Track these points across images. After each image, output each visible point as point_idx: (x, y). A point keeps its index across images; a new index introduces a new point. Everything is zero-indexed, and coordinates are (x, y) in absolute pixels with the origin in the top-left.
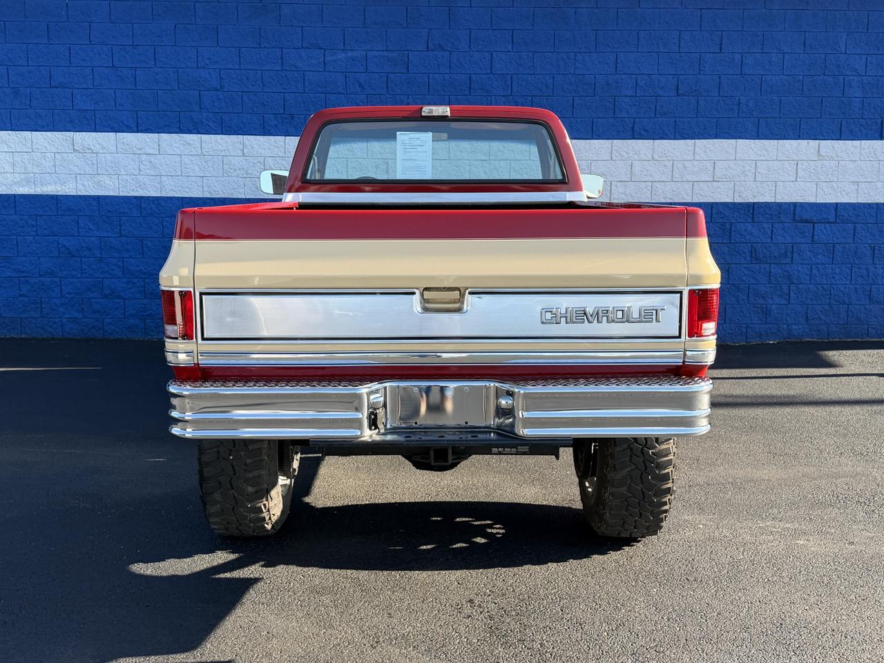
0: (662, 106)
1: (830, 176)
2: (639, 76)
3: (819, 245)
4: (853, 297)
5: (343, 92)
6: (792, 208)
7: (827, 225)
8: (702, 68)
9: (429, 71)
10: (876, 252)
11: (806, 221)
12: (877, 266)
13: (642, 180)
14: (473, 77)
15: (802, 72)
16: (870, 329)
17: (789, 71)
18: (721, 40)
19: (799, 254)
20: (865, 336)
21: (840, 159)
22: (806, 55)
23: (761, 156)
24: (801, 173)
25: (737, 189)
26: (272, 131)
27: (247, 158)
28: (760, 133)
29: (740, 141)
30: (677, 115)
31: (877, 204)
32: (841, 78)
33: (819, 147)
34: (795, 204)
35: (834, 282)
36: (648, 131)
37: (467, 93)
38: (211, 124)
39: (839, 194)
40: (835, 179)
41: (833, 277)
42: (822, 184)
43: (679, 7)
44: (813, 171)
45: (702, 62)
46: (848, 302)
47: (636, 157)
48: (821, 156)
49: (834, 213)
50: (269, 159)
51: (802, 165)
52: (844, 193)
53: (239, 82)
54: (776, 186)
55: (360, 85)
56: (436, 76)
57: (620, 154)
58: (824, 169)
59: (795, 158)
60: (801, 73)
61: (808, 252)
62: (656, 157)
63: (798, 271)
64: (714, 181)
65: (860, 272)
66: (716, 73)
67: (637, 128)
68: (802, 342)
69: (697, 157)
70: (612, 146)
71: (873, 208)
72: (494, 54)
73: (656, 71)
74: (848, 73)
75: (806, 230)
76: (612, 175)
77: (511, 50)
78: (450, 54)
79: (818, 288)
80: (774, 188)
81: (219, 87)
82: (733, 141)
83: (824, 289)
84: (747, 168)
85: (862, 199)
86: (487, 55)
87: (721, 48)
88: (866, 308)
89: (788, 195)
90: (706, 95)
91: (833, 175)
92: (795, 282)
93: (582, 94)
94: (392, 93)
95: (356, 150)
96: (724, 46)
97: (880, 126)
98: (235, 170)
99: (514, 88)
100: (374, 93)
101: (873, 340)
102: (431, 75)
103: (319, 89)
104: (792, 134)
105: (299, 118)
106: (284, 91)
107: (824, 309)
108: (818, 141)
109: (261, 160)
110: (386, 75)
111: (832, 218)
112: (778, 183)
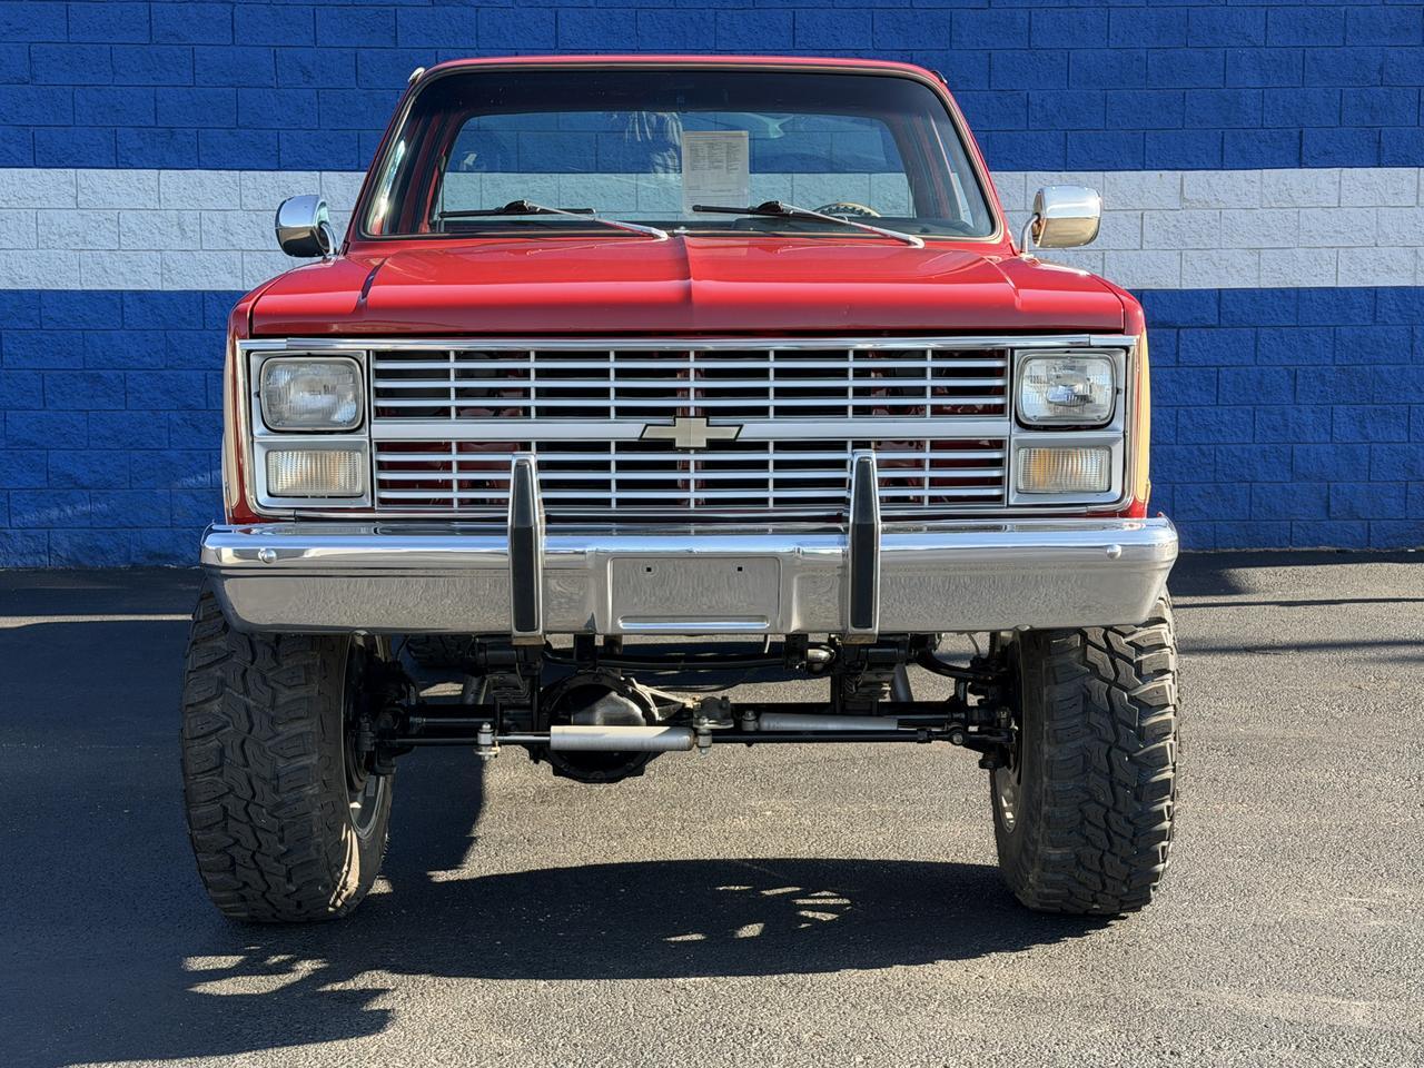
1: (1204, 238)
3: (1191, 370)
4: (1259, 468)
5: (271, 83)
7: (1203, 331)
8: (954, 38)
10: (1300, 380)
11: (1164, 325)
12: (1302, 408)
16: (1294, 529)
17: (1119, 40)
20: (1285, 542)
21: (1223, 205)
22: (1151, 10)
24: (1149, 234)
26: (134, 161)
27: (84, 212)
28: (1069, 160)
29: (1031, 174)
31: (1298, 290)
32: (1220, 52)
33: (1182, 185)
35: (1222, 440)
38: (12, 148)
39: (1223, 272)
40: (1216, 245)
41: (1219, 431)
42: (1190, 253)
44: (1172, 229)
45: (955, 26)
46: (1250, 479)
48: (1186, 200)
49: (1214, 306)
50: (128, 214)
51: (1151, 217)
52: (1233, 271)
53: (66, 67)
54: (1103, 260)
55: (305, 71)
57: (809, 202)
58: (1193, 225)
59: (1137, 205)
61: (1169, 385)
65: (1270, 420)
66: (982, 46)
71: (1289, 297)
72: (562, 13)
73: (870, 44)
74: (1233, 43)
75: (1163, 341)
78: (477, 11)
79: (1191, 453)
81: (26, 76)
82: (1019, 175)
83: (1203, 454)
85: (1267, 283)
86: (549, 15)
88: (1284, 489)
89: (1126, 275)
91: (1210, 236)
94: (366, 85)
97: (1298, 141)
98: (61, 236)
100: (331, 85)
101: (1301, 549)
102: (440, 52)
103: (224, 80)
104: (1129, 161)
105: (186, 134)
106: (153, 83)
107: (1204, 491)
108: (1179, 173)
109: (113, 215)
110: (353, 51)
111: (1212, 319)
112: (1107, 253)
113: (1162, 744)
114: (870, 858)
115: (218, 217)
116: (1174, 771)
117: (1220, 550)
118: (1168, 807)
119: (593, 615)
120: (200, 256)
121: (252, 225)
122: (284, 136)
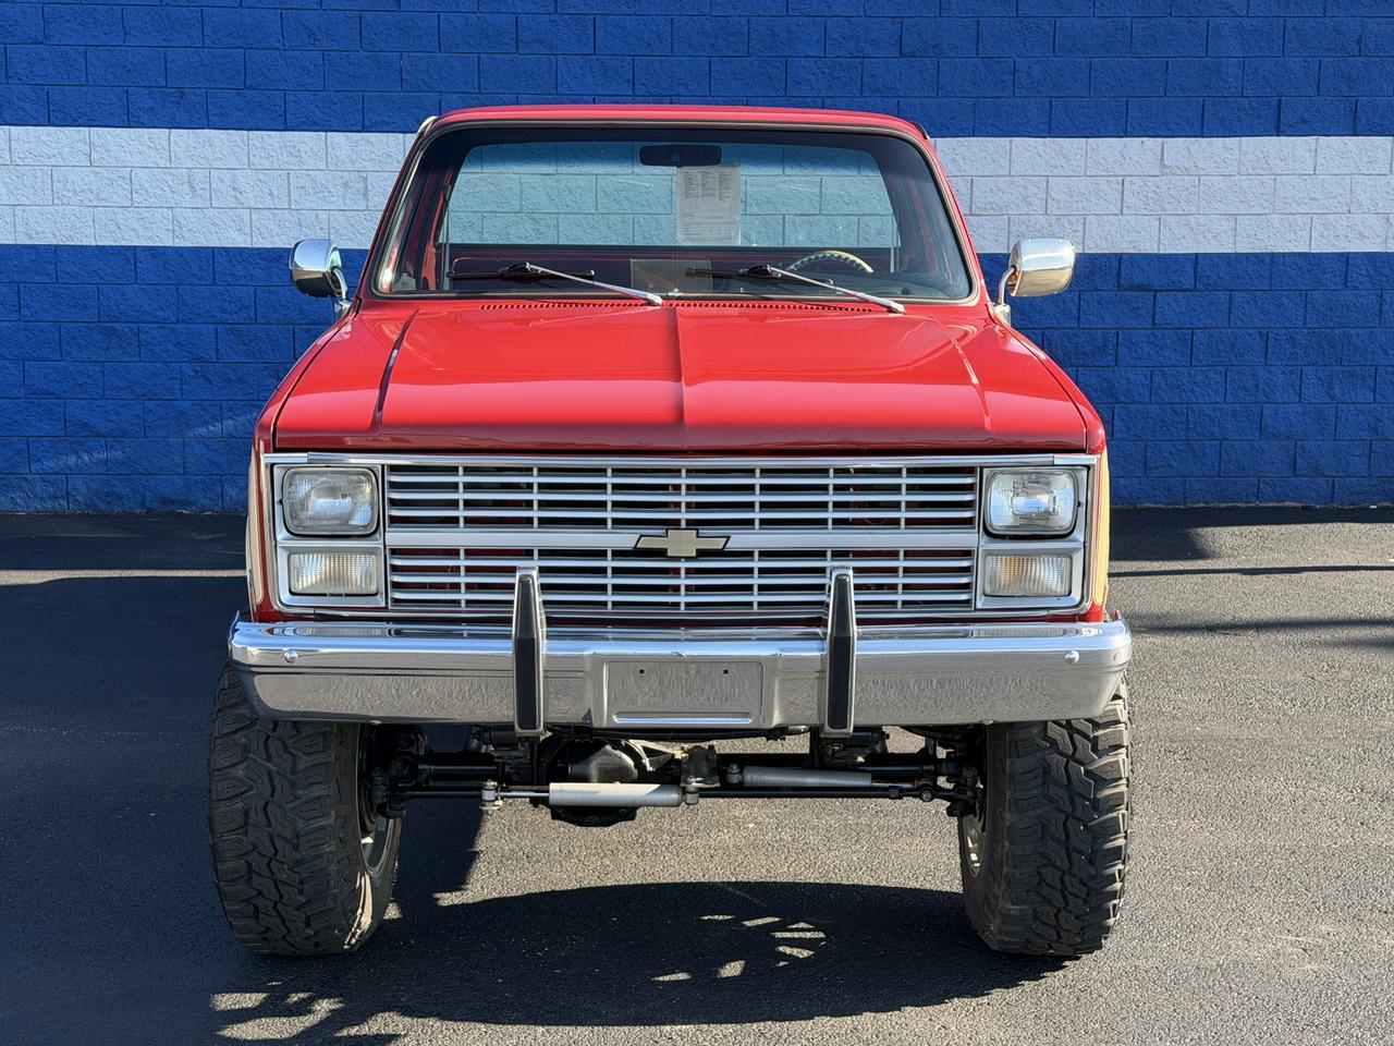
0: (872, 76)
1: (1183, 204)
2: (829, 21)
3: (1166, 332)
4: (1229, 426)
5: (278, 45)
7: (1180, 295)
8: (944, 5)
9: (439, 8)
10: (1271, 343)
11: (1141, 288)
12: (1273, 369)
14: (523, 20)
15: (1130, 10)
16: (1261, 485)
17: (1105, 9)
19: (1129, 349)
20: (1252, 498)
21: (1202, 172)
23: (1056, 167)
24: (1129, 199)
25: (1013, 229)
26: (145, 120)
27: (98, 170)
28: (1053, 126)
29: (1016, 140)
31: (1272, 255)
32: (1203, 21)
33: (1162, 152)
34: (1119, 257)
35: (1194, 400)
38: (28, 106)
39: (1200, 237)
40: (1194, 210)
41: (1192, 391)
42: (1169, 218)
44: (1153, 195)
46: (1220, 437)
48: (1165, 166)
49: (1191, 271)
50: (140, 172)
51: (1132, 183)
52: (1210, 236)
53: (80, 28)
54: (1084, 224)
55: (311, 34)
56: (452, 17)
58: (1172, 191)
59: (1118, 170)
60: (1128, 13)
61: (1145, 346)
63: (1128, 379)
64: (971, 214)
65: (1242, 381)
66: (971, 14)
68: (1136, 509)
71: (1263, 262)
74: (1215, 13)
75: (1140, 304)
76: (784, 204)
79: (1164, 411)
80: (1081, 228)
81: (40, 36)
82: (1004, 141)
83: (1176, 413)
84: (1032, 190)
85: (1244, 247)
88: (1252, 447)
89: (1106, 239)
90: (953, 54)
91: (1188, 202)
92: (1123, 399)
93: (726, 52)
94: (370, 47)
95: (303, 155)
97: (1276, 110)
98: (75, 193)
99: (599, 40)
100: (336, 48)
101: (1267, 505)
102: (442, 15)
103: (232, 41)
104: (1111, 128)
105: (195, 94)
106: (164, 44)
107: (1176, 448)
108: (1160, 140)
109: (125, 172)
110: (357, 14)
111: (1188, 282)
112: (1087, 217)
113: (1115, 814)
114: (845, 882)
115: (227, 176)
116: (1126, 838)
117: (1190, 505)
118: (1120, 871)
119: (589, 710)
120: (210, 213)
121: (259, 184)
122: (290, 97)
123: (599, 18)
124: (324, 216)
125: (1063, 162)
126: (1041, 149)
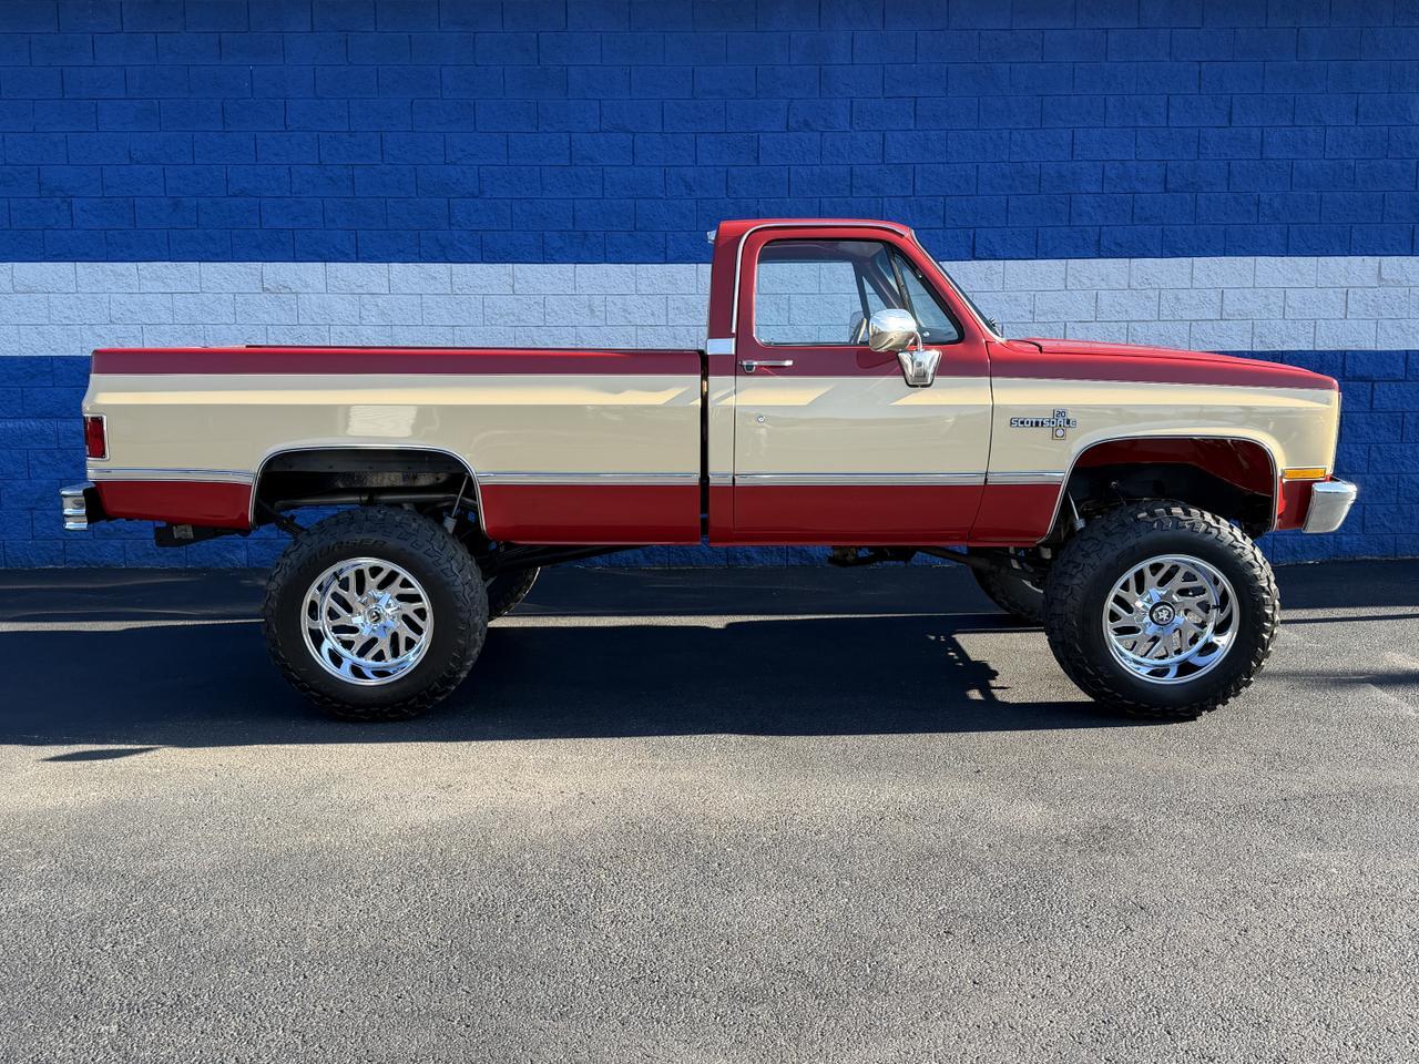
0: (1142, 208)
1: (1397, 310)
2: (1106, 164)
3: (1382, 415)
5: (662, 195)
6: (1340, 360)
7: (1393, 385)
8: (1202, 151)
9: (789, 162)
11: (1362, 379)
13: (1114, 319)
14: (857, 169)
15: (1354, 154)
17: (1333, 153)
18: (1231, 107)
19: (1351, 429)
21: (1412, 284)
22: (1359, 129)
23: (1292, 281)
24: (1352, 306)
25: (1256, 331)
26: (556, 257)
27: (519, 297)
28: (1290, 247)
29: (1259, 259)
30: (1165, 221)
33: (1380, 268)
34: (1344, 353)
35: (1404, 470)
36: (1121, 246)
37: (847, 193)
38: (466, 248)
39: (1410, 337)
40: (1405, 315)
41: (1403, 463)
42: (1385, 322)
43: (1168, 59)
44: (1371, 303)
45: (1202, 141)
47: (1104, 285)
48: (1382, 279)
49: (1403, 365)
50: (551, 299)
51: (1354, 293)
53: (506, 184)
54: (1315, 326)
56: (800, 169)
57: (1080, 281)
58: (1388, 300)
59: (1343, 283)
60: (1352, 156)
61: (1364, 426)
62: (1134, 284)
63: (1350, 454)
64: (1222, 319)
66: (1224, 157)
67: (1104, 242)
68: (1355, 561)
69: (1196, 284)
70: (1066, 269)
72: (888, 135)
73: (1133, 154)
75: (1361, 392)
77: (912, 127)
78: (822, 135)
79: (1379, 480)
80: (1313, 330)
81: (476, 192)
82: (1250, 259)
83: (1389, 482)
84: (1272, 299)
86: (878, 137)
87: (1230, 121)
89: (1334, 339)
90: (1208, 190)
91: (1400, 308)
93: (1021, 192)
94: (734, 196)
96: (1235, 117)
98: (502, 316)
99: (918, 183)
100: (706, 196)
102: (792, 167)
103: (625, 193)
104: (1338, 248)
105: (595, 236)
106: (573, 196)
107: (1388, 510)
108: (1378, 258)
109: (540, 299)
110: (725, 169)
111: (1400, 374)
112: (1318, 322)
115: (619, 301)
117: (1400, 557)
120: (606, 330)
121: (644, 306)
122: (670, 237)
123: (918, 167)
124: (693, 330)
125: (1297, 276)
126: (1279, 265)
